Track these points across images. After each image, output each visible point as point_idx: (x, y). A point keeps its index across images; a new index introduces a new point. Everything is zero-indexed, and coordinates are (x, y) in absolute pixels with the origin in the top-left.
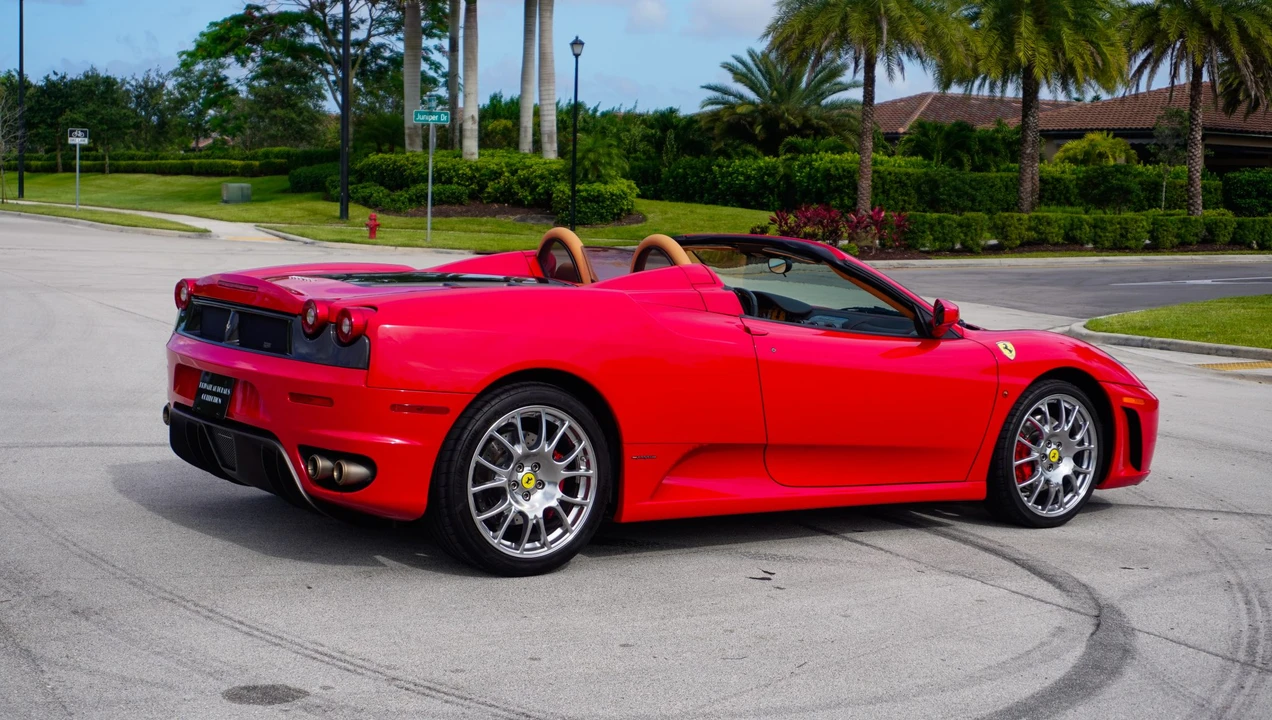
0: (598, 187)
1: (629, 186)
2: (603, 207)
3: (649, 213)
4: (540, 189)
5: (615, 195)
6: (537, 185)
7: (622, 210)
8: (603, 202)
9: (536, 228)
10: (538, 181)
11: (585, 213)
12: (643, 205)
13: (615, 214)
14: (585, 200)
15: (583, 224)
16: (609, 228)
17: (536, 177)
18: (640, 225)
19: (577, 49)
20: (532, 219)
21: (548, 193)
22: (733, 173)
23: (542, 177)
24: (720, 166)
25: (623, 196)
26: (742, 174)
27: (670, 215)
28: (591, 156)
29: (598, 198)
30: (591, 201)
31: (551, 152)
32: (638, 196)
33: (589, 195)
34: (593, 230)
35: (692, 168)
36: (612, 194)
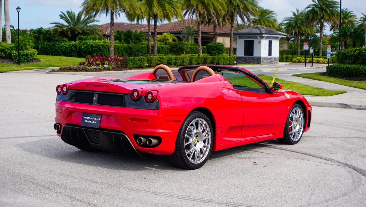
0: (26, 51)
1: (35, 51)
2: (28, 58)
3: (41, 59)
4: (7, 53)
5: (31, 54)
6: (6, 51)
7: (33, 58)
8: (28, 56)
9: (7, 64)
10: (7, 50)
11: (22, 59)
12: (39, 57)
13: (31, 60)
14: (22, 56)
15: (22, 63)
16: (30, 64)
17: (6, 49)
18: (39, 63)
19: (18, 10)
20: (6, 62)
21: (10, 54)
22: (62, 46)
23: (8, 49)
24: (58, 45)
25: (33, 54)
26: (65, 47)
27: (47, 59)
28: (24, 42)
29: (26, 55)
30: (24, 56)
31: (9, 41)
32: (38, 54)
33: (23, 54)
34: (25, 65)
35: (49, 45)
36: (30, 54)
